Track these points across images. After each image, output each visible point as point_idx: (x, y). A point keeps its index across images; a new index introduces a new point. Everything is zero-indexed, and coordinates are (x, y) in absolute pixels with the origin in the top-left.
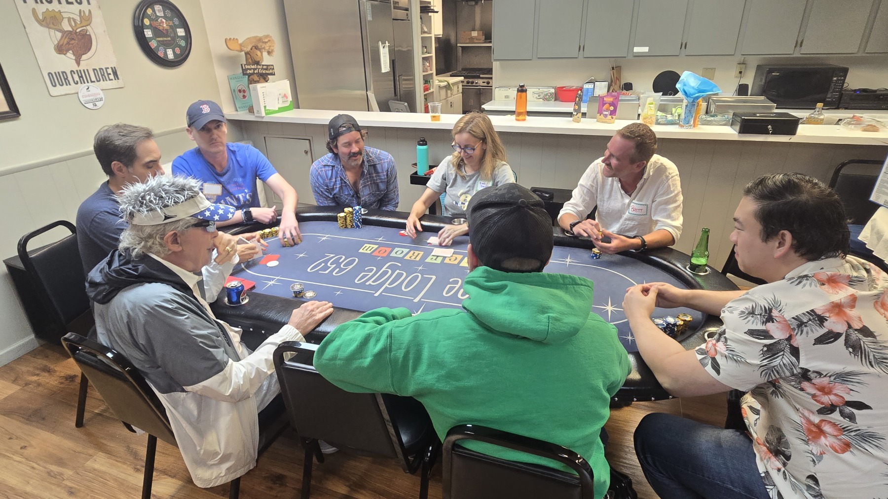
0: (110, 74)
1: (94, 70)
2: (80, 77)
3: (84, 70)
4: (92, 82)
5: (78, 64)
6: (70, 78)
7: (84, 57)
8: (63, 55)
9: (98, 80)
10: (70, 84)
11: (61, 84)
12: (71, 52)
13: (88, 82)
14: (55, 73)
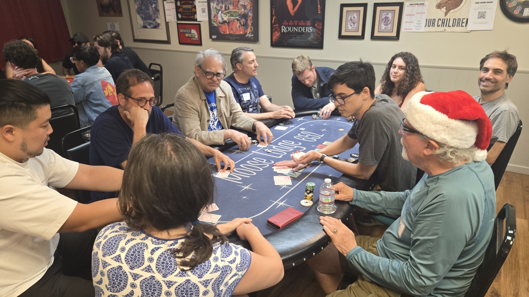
0: (464, 23)
1: (454, 19)
2: (442, 23)
3: (447, 19)
4: (449, 26)
5: (446, 14)
6: (436, 23)
7: (452, 11)
8: (439, 10)
9: (454, 25)
10: (434, 26)
11: (429, 25)
12: (445, 8)
13: (446, 26)
14: (429, 19)
